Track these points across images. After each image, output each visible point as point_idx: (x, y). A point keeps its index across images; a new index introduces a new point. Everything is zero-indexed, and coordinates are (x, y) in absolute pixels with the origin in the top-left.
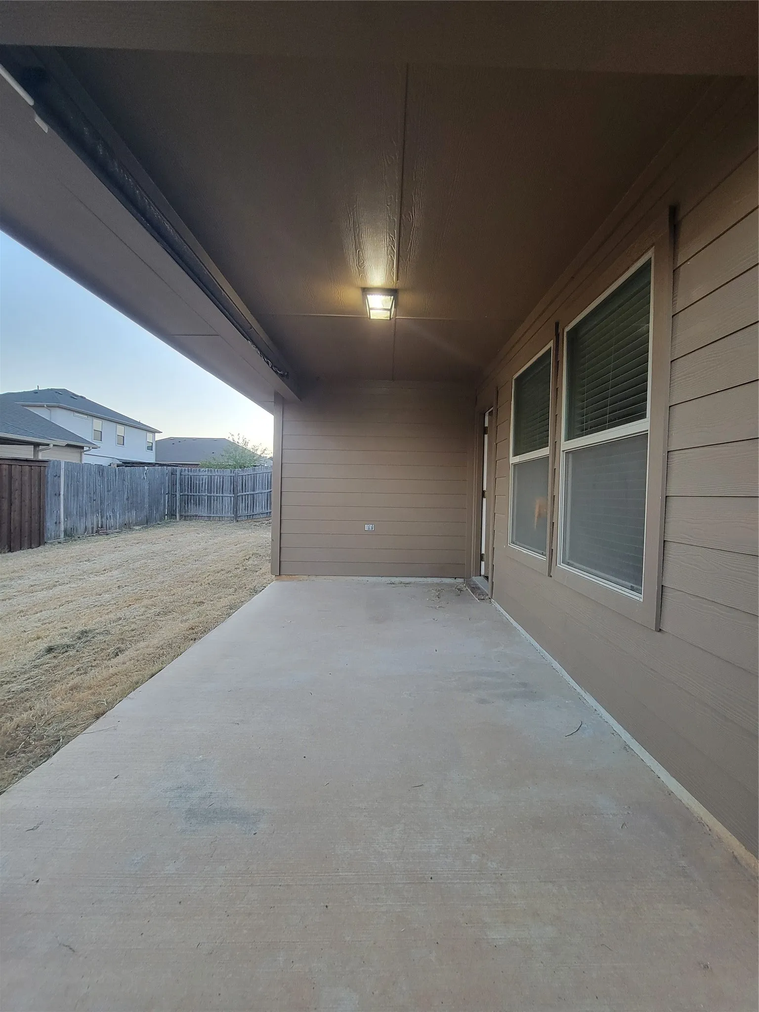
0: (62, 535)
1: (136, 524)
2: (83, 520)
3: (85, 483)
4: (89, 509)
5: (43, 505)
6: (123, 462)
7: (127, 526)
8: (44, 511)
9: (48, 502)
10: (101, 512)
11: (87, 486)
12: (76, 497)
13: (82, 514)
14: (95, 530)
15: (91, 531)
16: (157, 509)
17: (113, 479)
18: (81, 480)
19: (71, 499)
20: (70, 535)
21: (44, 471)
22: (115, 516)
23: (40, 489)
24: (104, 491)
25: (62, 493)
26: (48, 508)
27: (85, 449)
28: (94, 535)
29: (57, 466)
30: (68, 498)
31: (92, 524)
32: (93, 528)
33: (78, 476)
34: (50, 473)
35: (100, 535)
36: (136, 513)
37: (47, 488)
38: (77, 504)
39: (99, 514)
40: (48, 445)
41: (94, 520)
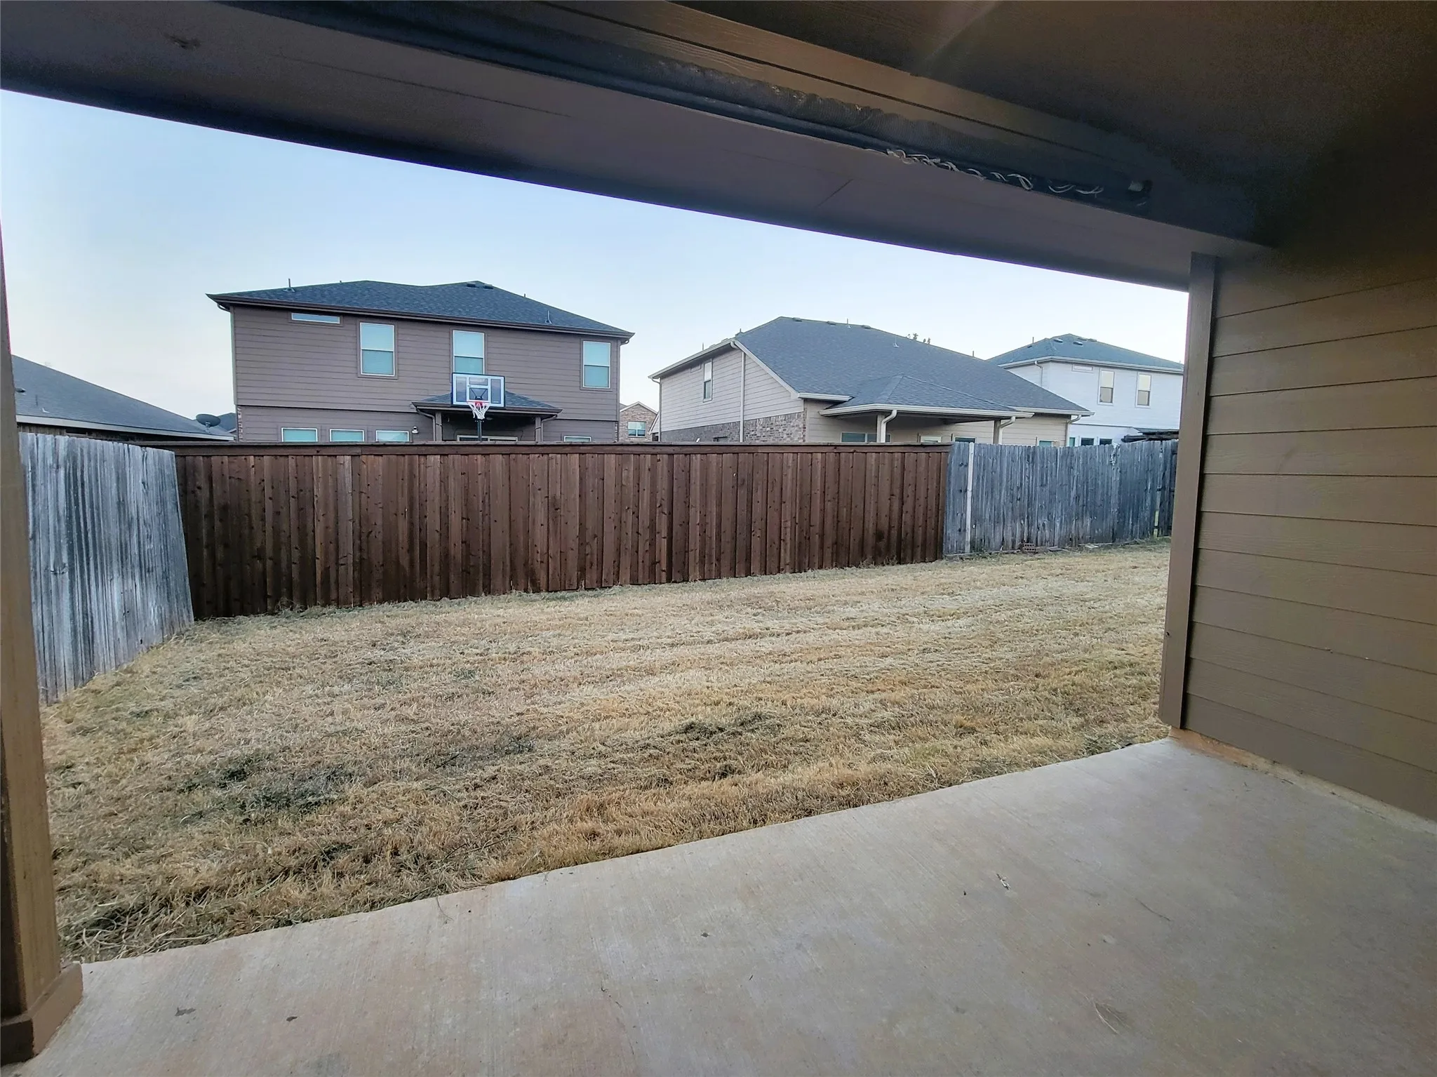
0: (968, 548)
1: (1092, 541)
2: (999, 528)
3: (1005, 472)
4: (1010, 513)
5: (942, 507)
6: (1144, 433)
7: (1073, 543)
8: (944, 512)
9: (949, 502)
10: (1028, 517)
11: (1007, 479)
12: (990, 495)
13: (998, 520)
14: (1018, 544)
15: (1010, 546)
16: (1136, 517)
17: (1052, 466)
18: (998, 469)
19: (982, 497)
20: (979, 549)
21: (946, 460)
22: (1053, 526)
23: (939, 483)
24: (1036, 486)
25: (970, 488)
26: (950, 509)
27: (1073, 418)
28: (1015, 551)
29: (964, 450)
30: (978, 496)
31: (1013, 535)
32: (1014, 542)
33: (994, 463)
34: (954, 459)
35: (1023, 553)
36: (1092, 521)
37: (950, 483)
38: (991, 504)
39: (1024, 521)
40: (1009, 418)
41: (1016, 529)
